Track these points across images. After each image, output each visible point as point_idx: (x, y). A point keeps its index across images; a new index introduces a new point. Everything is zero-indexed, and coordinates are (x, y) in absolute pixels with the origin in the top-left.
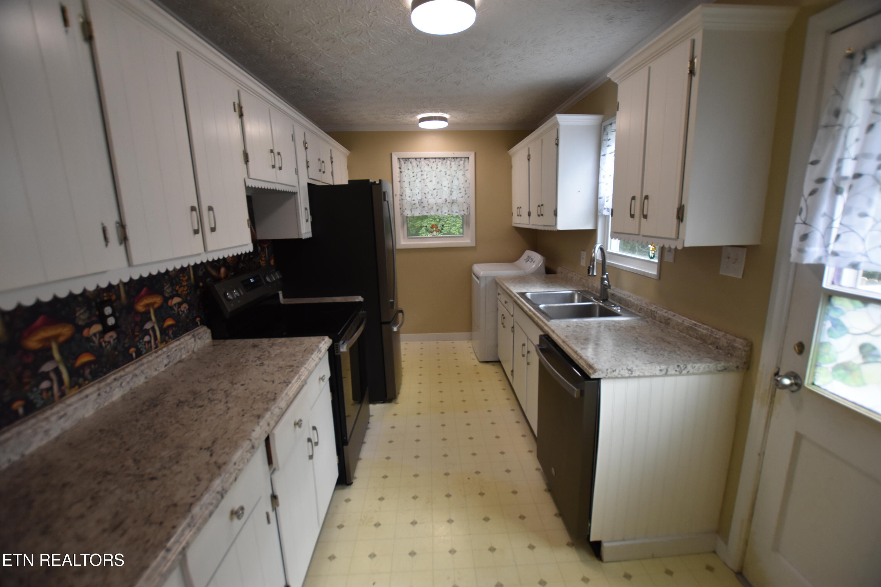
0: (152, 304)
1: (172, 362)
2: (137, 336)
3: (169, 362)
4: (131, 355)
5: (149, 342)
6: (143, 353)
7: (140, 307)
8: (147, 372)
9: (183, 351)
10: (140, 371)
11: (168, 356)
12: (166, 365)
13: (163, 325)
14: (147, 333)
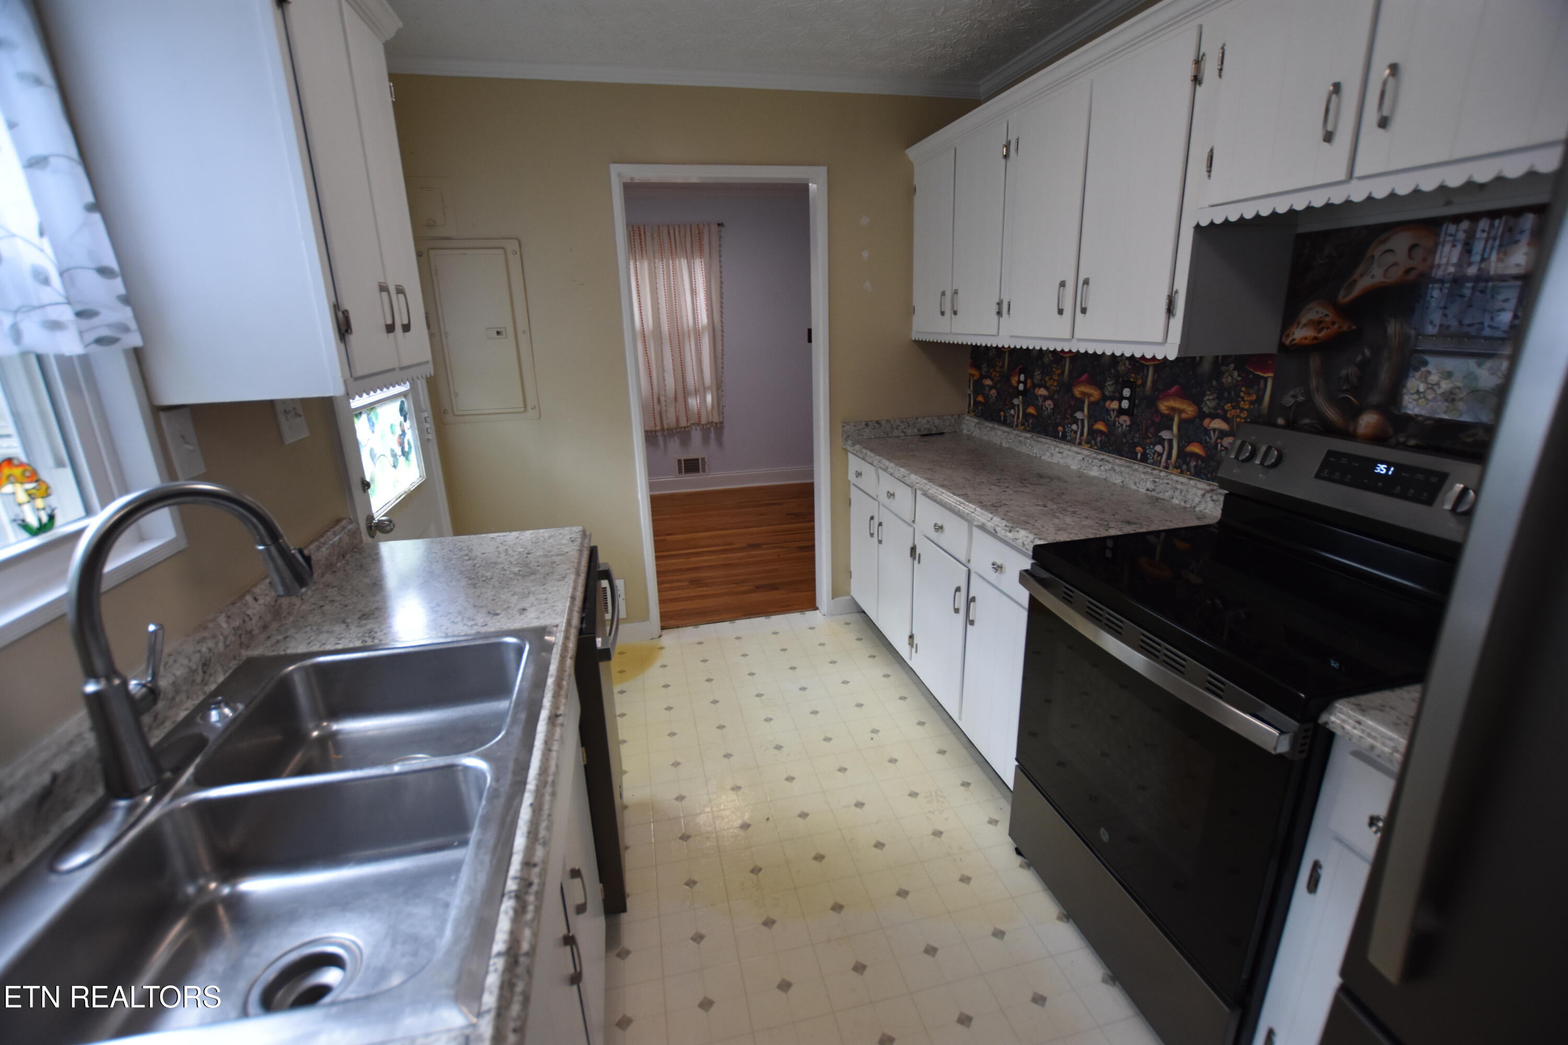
0: (1181, 411)
1: (1157, 493)
2: (1150, 438)
3: (1154, 490)
4: (1137, 454)
5: (1160, 455)
6: (1149, 461)
7: (1163, 406)
8: (1125, 478)
9: (1177, 493)
10: (1119, 470)
11: (1155, 482)
12: (1148, 490)
13: (1186, 447)
14: (1161, 441)
